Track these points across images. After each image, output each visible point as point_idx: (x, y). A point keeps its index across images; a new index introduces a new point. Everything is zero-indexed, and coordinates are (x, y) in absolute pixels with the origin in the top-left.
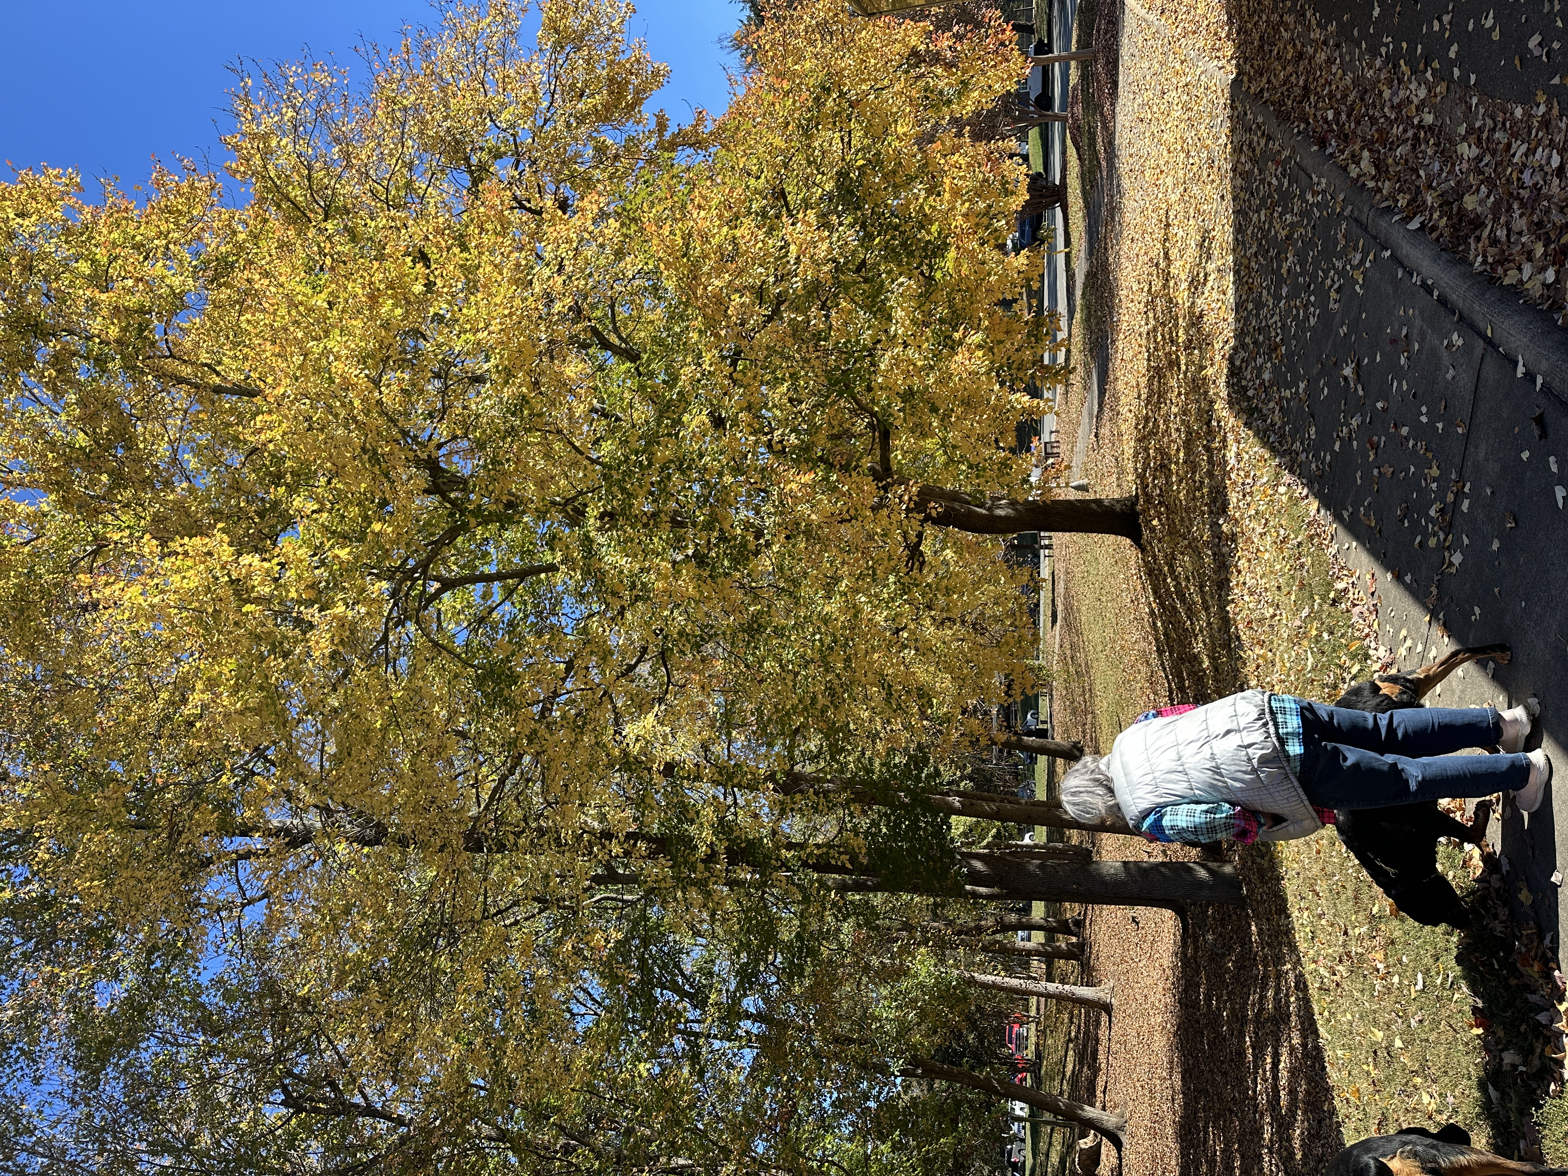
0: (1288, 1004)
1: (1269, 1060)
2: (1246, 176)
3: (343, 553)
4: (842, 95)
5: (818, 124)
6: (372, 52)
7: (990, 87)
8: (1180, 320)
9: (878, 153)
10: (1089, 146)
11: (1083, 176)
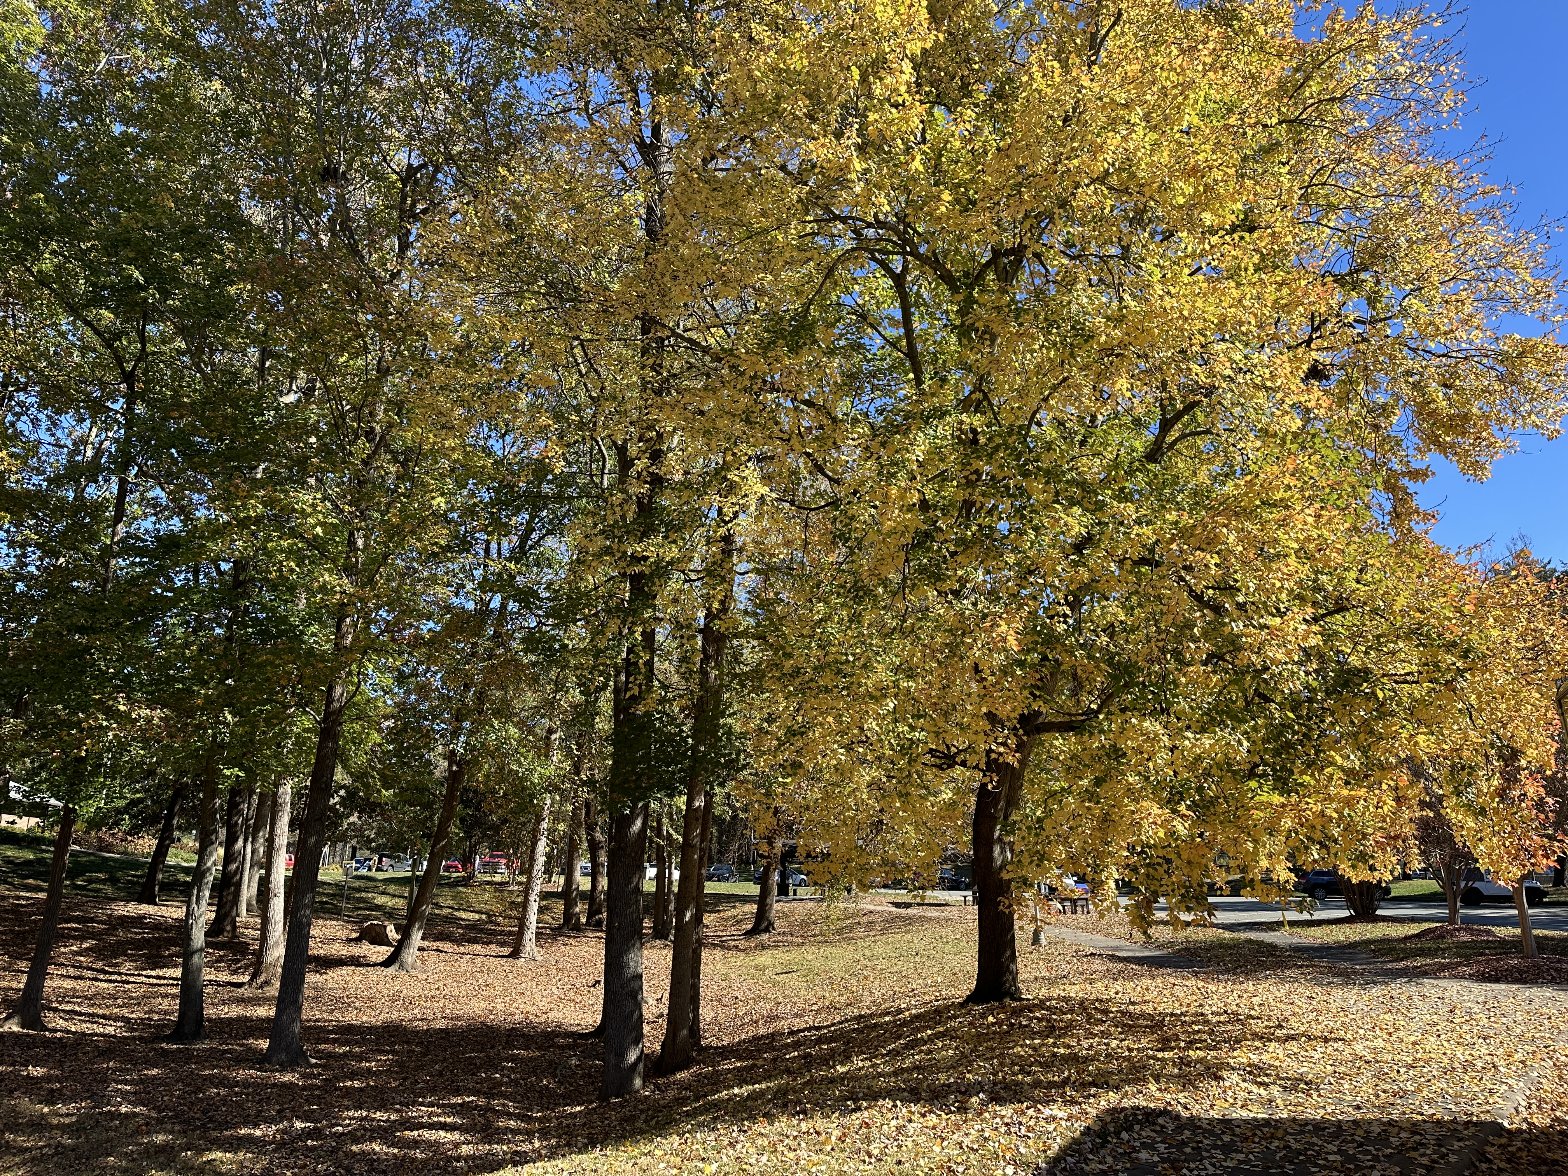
0: (500, 1142)
1: (449, 1120)
2: (1383, 1138)
3: (917, 165)
4: (1460, 672)
5: (1424, 646)
6: (1482, 154)
7: (1481, 840)
8: (1212, 1053)
9: (1392, 714)
10: (1421, 949)
11: (1385, 941)
